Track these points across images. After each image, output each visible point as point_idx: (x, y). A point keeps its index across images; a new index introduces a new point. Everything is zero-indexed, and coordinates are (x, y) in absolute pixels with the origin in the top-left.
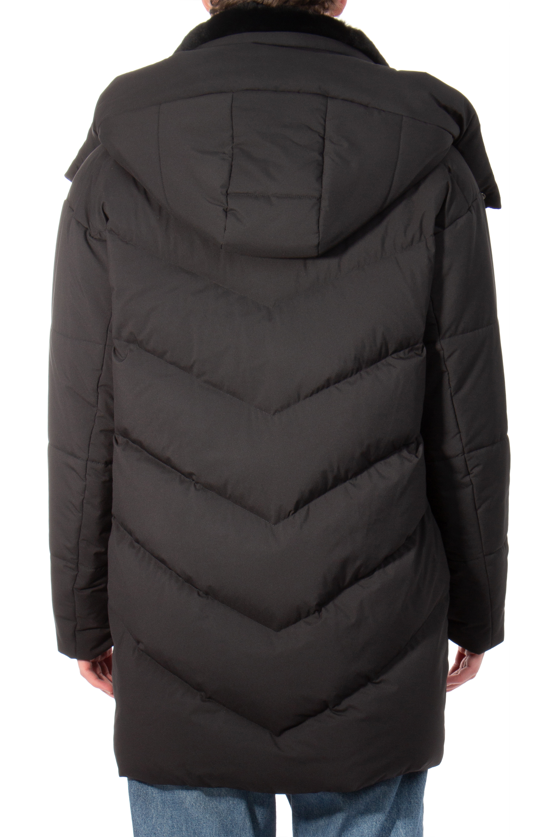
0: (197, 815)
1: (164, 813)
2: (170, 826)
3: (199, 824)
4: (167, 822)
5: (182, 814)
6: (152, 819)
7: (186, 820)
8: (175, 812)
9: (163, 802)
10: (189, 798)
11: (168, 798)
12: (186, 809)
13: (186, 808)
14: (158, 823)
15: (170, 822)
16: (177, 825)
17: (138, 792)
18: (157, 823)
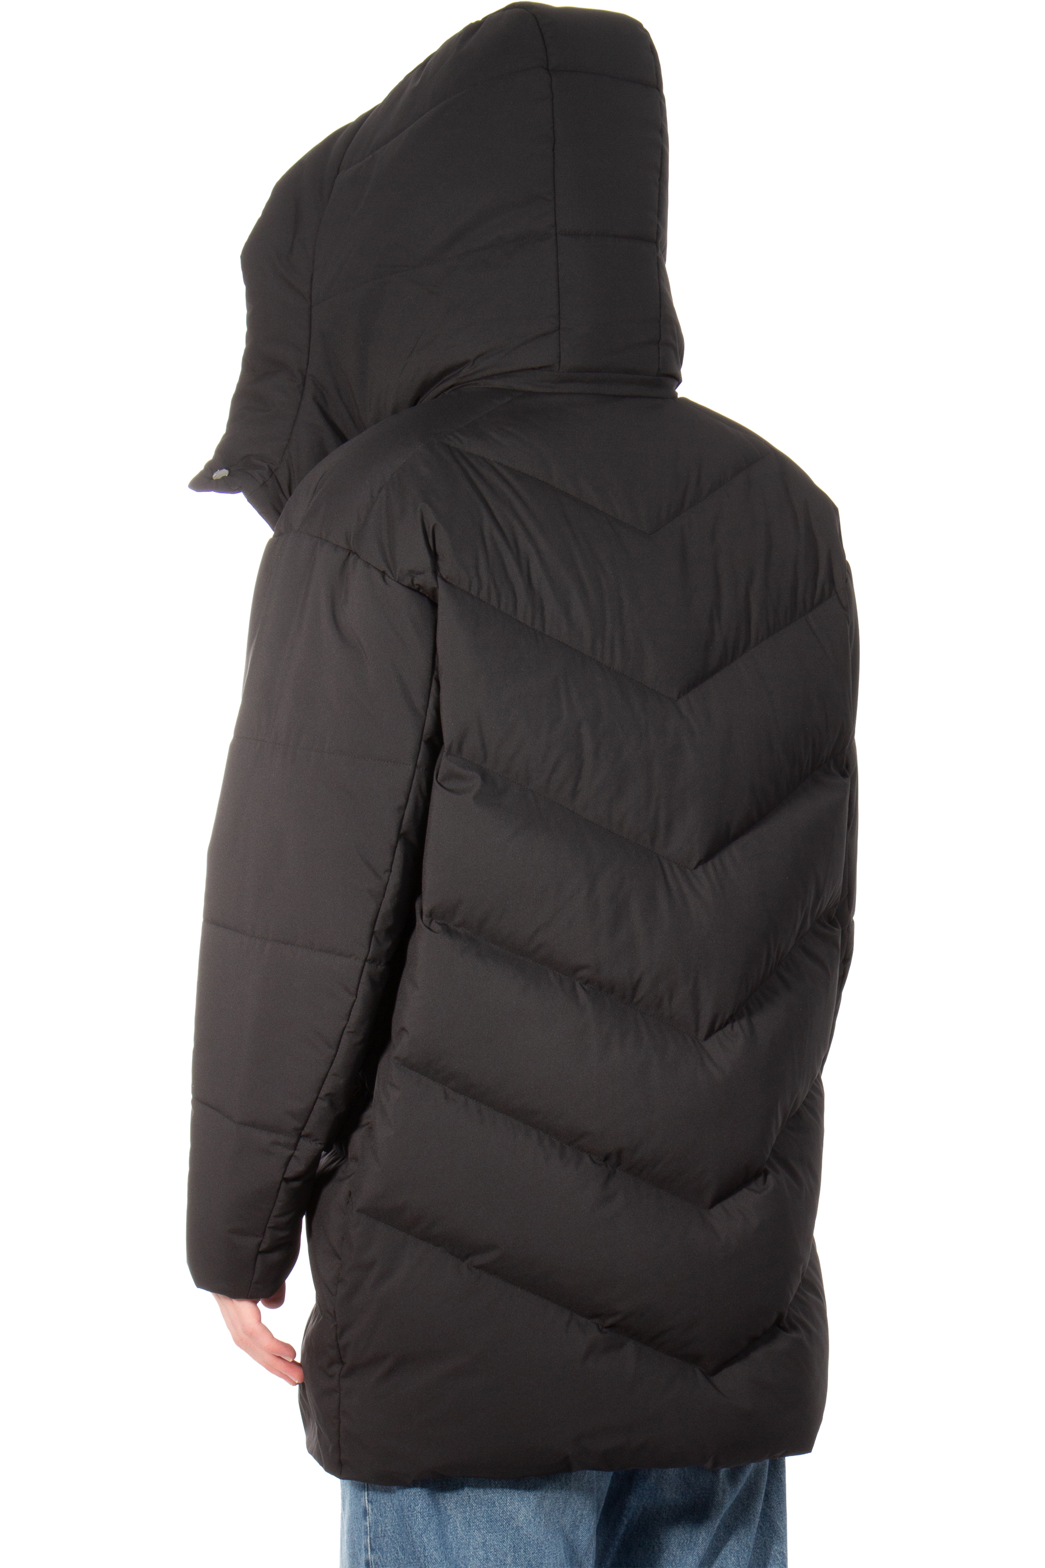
0: (536, 1537)
1: (470, 1539)
2: (481, 1560)
3: (539, 1550)
4: (475, 1553)
5: (507, 1539)
6: (452, 1551)
7: (514, 1547)
8: (491, 1536)
9: (468, 1523)
10: (523, 1511)
11: (478, 1514)
12: (518, 1529)
13: (517, 1527)
14: (461, 1556)
15: (481, 1553)
16: (496, 1555)
17: (429, 1510)
18: (459, 1556)
